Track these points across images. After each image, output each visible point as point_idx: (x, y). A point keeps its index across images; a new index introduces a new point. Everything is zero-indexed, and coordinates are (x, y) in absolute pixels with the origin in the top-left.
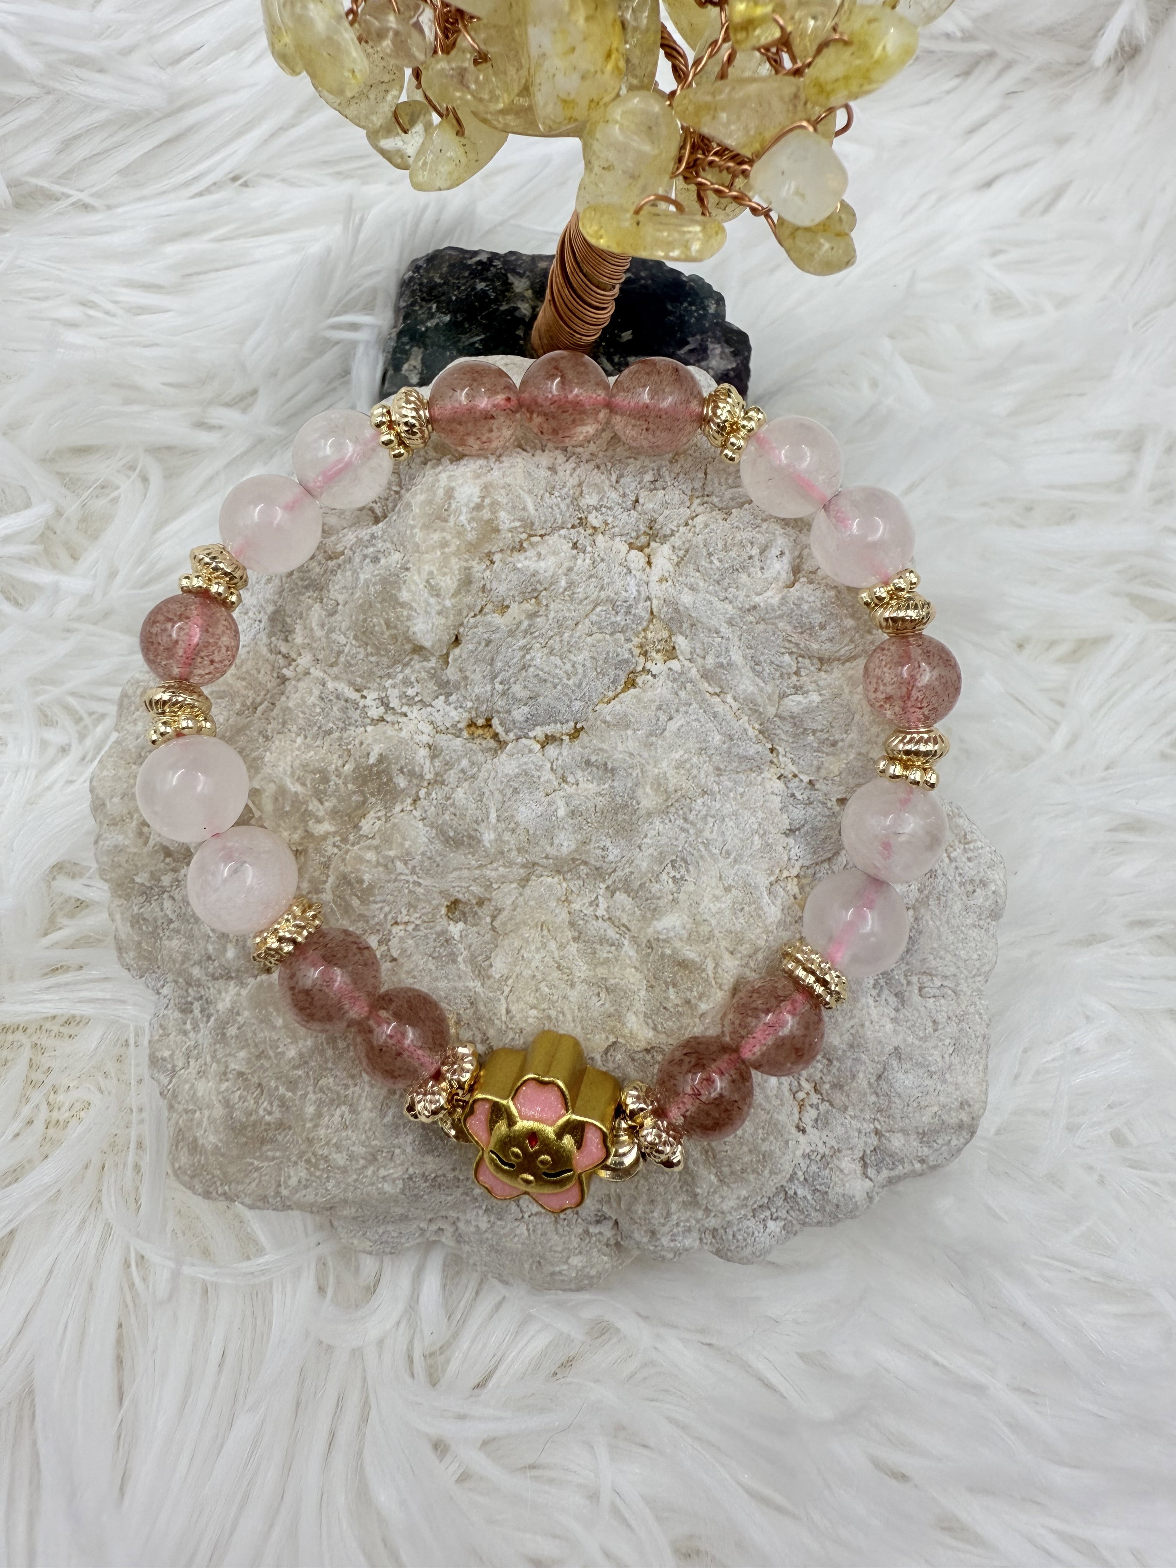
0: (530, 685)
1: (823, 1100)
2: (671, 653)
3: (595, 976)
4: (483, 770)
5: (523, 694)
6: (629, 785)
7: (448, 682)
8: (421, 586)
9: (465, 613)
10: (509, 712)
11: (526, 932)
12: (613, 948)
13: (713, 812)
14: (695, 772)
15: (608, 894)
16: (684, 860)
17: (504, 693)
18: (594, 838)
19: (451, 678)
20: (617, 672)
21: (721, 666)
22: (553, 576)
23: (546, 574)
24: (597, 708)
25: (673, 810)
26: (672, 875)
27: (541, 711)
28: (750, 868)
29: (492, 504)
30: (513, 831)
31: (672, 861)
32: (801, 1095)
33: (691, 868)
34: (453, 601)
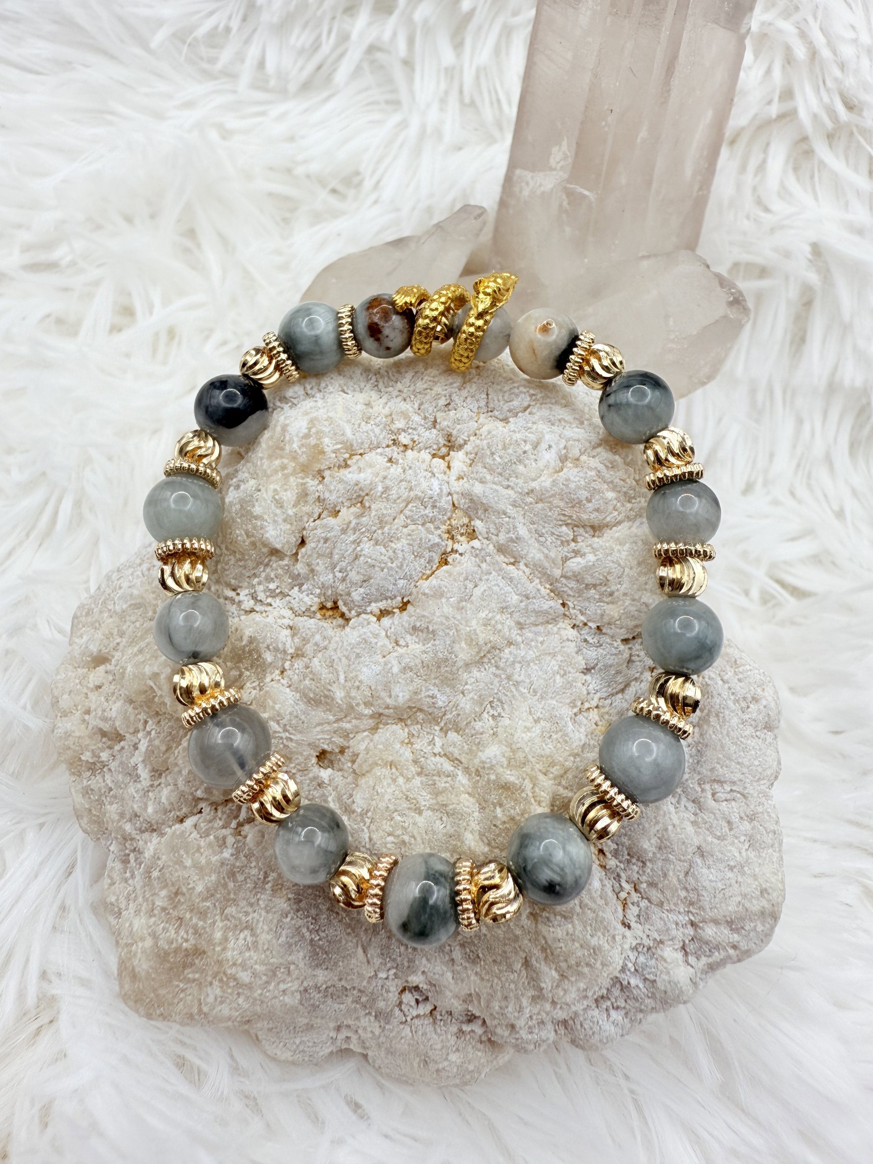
0: (362, 571)
1: (642, 898)
2: (472, 535)
3: (438, 803)
4: (332, 642)
5: (357, 578)
6: (448, 643)
7: (299, 575)
8: (269, 502)
9: (305, 519)
10: (349, 594)
11: (378, 771)
12: (449, 779)
13: (519, 659)
14: (499, 627)
15: (443, 735)
16: (499, 700)
17: (344, 580)
18: (424, 689)
19: (301, 571)
20: (431, 554)
21: (512, 540)
22: (371, 484)
23: (366, 483)
24: (418, 584)
25: (486, 660)
26: (491, 714)
27: (373, 590)
28: (554, 702)
29: (317, 433)
30: (358, 688)
31: (490, 702)
32: (623, 895)
33: (505, 706)
34: (294, 510)
